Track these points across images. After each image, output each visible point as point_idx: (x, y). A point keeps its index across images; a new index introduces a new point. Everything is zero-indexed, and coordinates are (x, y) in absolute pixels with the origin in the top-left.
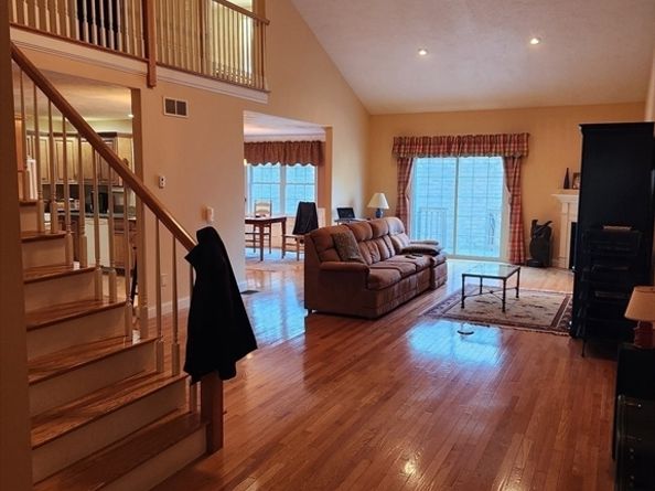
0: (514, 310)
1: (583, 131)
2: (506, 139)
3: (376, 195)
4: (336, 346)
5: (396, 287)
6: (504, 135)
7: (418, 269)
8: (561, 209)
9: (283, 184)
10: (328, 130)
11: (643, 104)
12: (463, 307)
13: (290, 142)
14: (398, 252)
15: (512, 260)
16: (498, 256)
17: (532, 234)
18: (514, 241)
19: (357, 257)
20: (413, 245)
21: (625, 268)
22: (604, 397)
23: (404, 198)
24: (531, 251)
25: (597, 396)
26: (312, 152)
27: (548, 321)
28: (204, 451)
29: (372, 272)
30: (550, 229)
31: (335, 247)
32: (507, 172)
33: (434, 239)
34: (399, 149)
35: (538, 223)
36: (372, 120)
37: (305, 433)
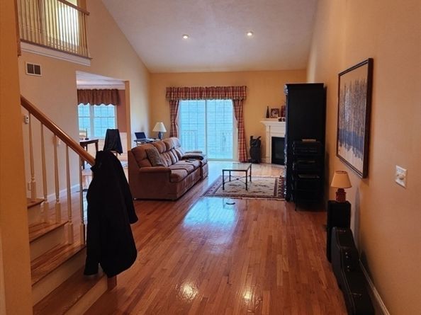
0: (252, 188)
1: (288, 88)
2: (234, 89)
3: (158, 123)
4: (158, 218)
5: (185, 180)
6: (233, 87)
7: (195, 168)
8: (265, 129)
9: (92, 118)
10: (127, 83)
11: (305, 71)
12: (224, 189)
13: (96, 90)
14: (181, 159)
15: (240, 160)
16: (232, 158)
17: (251, 145)
18: (241, 149)
19: (160, 163)
20: (187, 154)
21: (313, 162)
22: (313, 231)
23: (175, 125)
24: (251, 154)
25: (310, 231)
26: (112, 97)
27: (272, 193)
28: (106, 289)
29: (173, 172)
30: (260, 141)
31: (148, 158)
32: (235, 109)
33: (199, 150)
34: (170, 95)
35: (254, 138)
36: (152, 77)
37: (163, 270)
